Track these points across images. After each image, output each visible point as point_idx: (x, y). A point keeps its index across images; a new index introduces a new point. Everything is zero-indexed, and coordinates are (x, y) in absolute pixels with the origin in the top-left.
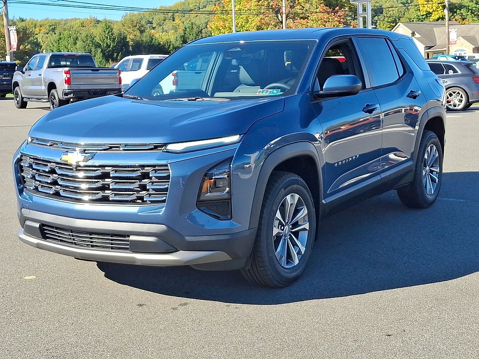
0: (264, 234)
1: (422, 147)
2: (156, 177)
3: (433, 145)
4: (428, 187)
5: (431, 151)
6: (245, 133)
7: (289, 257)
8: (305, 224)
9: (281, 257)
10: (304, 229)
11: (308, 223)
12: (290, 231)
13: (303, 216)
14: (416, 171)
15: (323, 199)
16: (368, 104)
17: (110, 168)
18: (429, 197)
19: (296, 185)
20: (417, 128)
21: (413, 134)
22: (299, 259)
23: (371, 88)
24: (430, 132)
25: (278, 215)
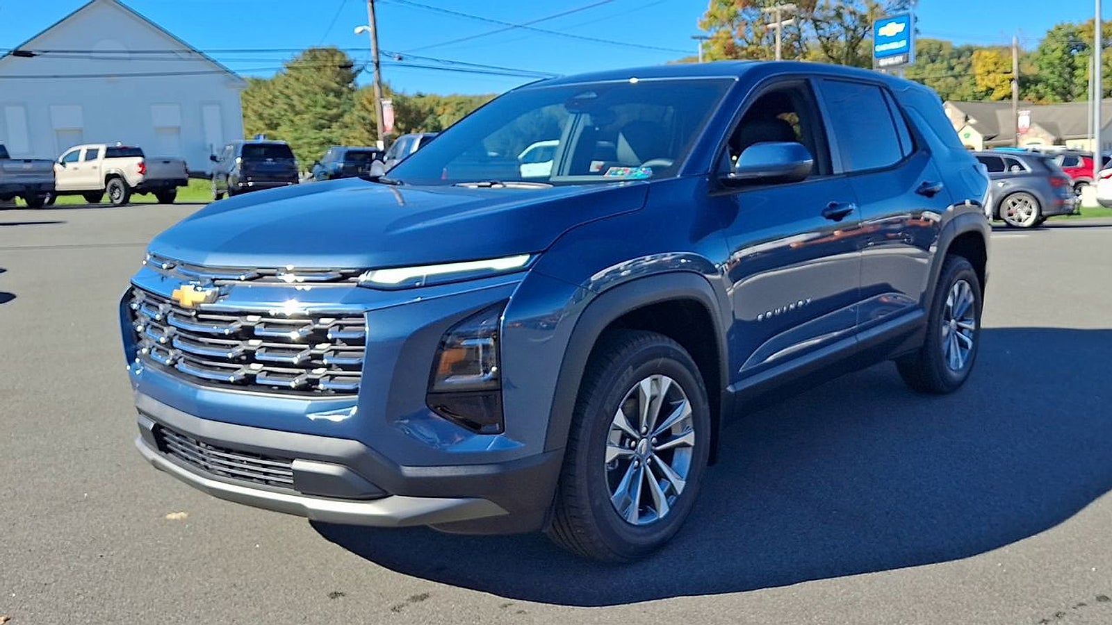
0: (582, 459)
1: (942, 286)
2: (344, 340)
3: (964, 281)
4: (953, 357)
5: (958, 294)
6: (543, 252)
7: (647, 501)
8: (685, 435)
9: (627, 504)
10: (684, 445)
11: (693, 433)
12: (652, 450)
13: (681, 419)
14: (929, 328)
15: (730, 384)
16: (834, 202)
17: (257, 318)
18: (954, 374)
19: (662, 359)
20: (933, 249)
21: (925, 261)
22: (671, 503)
23: (844, 173)
24: (959, 258)
25: (620, 420)
